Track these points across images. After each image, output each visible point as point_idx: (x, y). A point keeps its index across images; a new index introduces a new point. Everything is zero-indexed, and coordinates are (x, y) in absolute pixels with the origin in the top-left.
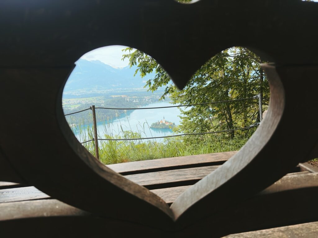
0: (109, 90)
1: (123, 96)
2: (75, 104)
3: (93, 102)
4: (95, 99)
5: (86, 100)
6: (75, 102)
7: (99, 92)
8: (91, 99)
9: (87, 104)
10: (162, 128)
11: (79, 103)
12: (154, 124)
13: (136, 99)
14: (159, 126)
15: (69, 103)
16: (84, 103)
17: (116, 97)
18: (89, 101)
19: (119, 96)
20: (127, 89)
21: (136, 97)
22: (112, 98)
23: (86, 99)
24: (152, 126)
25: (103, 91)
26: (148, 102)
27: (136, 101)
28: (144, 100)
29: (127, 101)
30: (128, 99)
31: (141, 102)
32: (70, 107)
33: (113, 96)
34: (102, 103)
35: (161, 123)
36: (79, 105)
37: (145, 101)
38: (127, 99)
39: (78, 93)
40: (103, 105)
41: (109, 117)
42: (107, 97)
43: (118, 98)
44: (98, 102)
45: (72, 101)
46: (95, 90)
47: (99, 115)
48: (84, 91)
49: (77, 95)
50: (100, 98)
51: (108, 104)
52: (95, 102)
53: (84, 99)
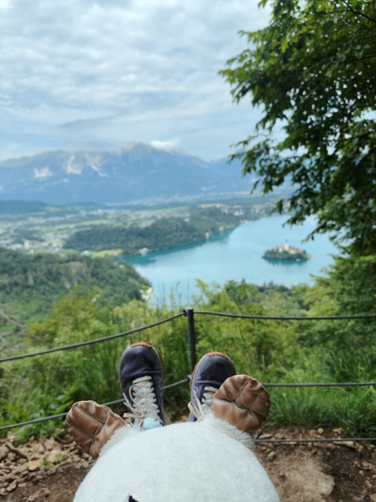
0: (196, 197)
1: (218, 206)
2: (147, 219)
3: (173, 215)
4: (176, 211)
7: (182, 200)
8: (169, 211)
10: (283, 259)
11: (153, 217)
12: (268, 252)
13: (238, 210)
14: (277, 256)
15: (139, 218)
16: (159, 217)
17: (207, 208)
18: (167, 215)
19: (211, 205)
21: (240, 206)
22: (201, 208)
23: (163, 211)
24: (265, 254)
26: (259, 214)
27: (238, 213)
28: (253, 211)
29: (224, 214)
30: (226, 211)
31: (247, 215)
32: (140, 224)
33: (203, 206)
34: (186, 217)
35: (281, 251)
36: (153, 221)
37: (254, 213)
38: (224, 210)
40: (187, 220)
41: (195, 239)
42: (193, 207)
43: (210, 208)
44: (180, 216)
45: (143, 214)
46: (177, 198)
47: (181, 236)
48: (160, 200)
49: (151, 205)
50: (182, 208)
51: (194, 218)
52: (176, 215)
53: (160, 211)
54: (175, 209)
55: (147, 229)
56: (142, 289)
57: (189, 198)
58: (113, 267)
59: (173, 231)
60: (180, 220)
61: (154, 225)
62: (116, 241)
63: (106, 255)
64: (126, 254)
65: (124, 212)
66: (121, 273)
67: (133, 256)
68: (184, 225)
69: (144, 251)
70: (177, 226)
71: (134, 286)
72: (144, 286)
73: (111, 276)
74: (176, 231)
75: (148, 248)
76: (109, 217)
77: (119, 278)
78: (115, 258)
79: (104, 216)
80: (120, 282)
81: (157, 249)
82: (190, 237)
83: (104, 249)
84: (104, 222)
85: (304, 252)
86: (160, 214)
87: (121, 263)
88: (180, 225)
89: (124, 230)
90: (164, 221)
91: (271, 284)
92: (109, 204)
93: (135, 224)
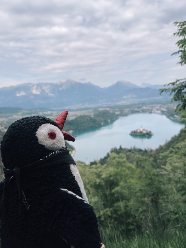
1: (107, 109)
2: (72, 116)
3: (85, 114)
7: (90, 106)
8: (83, 112)
10: (140, 135)
11: (76, 115)
12: (132, 132)
13: (117, 111)
14: (137, 134)
16: (79, 115)
20: (111, 103)
22: (99, 111)
26: (127, 113)
27: (117, 113)
30: (111, 112)
31: (122, 113)
32: (69, 118)
33: (100, 109)
35: (139, 131)
37: (125, 113)
40: (92, 116)
41: (96, 126)
42: (95, 109)
43: (103, 110)
44: (89, 114)
45: (71, 113)
46: (87, 105)
47: (89, 124)
48: (79, 106)
49: (74, 109)
50: (90, 111)
51: (96, 116)
52: (87, 114)
53: (79, 112)
54: (86, 111)
55: (72, 121)
57: (93, 106)
59: (85, 122)
60: (89, 116)
61: (76, 119)
68: (91, 119)
69: (71, 132)
70: (87, 119)
72: (71, 149)
74: (87, 122)
75: (73, 130)
76: (54, 115)
79: (51, 115)
81: (77, 131)
82: (94, 125)
86: (79, 113)
88: (89, 119)
90: (81, 117)
91: (134, 148)
92: (53, 109)
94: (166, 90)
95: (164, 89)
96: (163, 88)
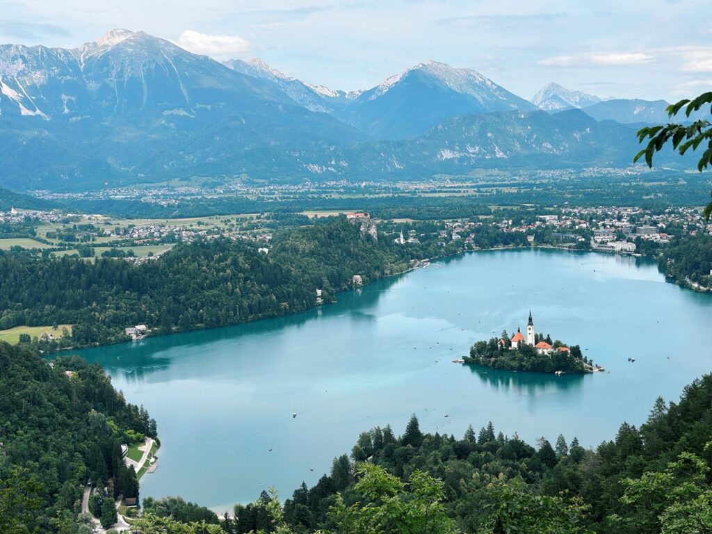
0: (293, 188)
1: (351, 215)
2: (151, 241)
3: (226, 235)
4: (234, 222)
5: (196, 227)
6: (151, 235)
7: (253, 194)
8: (217, 222)
9: (203, 245)
10: (521, 368)
11: (170, 238)
12: (480, 348)
13: (405, 229)
14: (505, 358)
15: (127, 237)
16: (187, 238)
17: (323, 220)
18: (209, 232)
19: (336, 214)
20: (372, 183)
21: (410, 221)
22: (305, 220)
23: (199, 223)
24: (472, 353)
25: (271, 193)
26: (459, 244)
27: (406, 239)
28: (444, 234)
29: (369, 238)
30: (373, 231)
31: (429, 245)
32: (131, 254)
33: (310, 215)
34: (263, 244)
35: (514, 345)
36: (168, 248)
37: (446, 240)
38: (369, 227)
39: (165, 197)
41: (285, 305)
42: (284, 214)
43: (330, 221)
44: (246, 237)
45: (142, 227)
46: (238, 187)
47: (246, 293)
48: (191, 190)
49: (164, 203)
50: (252, 217)
51: (285, 247)
52: (234, 236)
53: (191, 222)
54: (233, 219)
55: (149, 268)
56: (127, 441)
58: (43, 375)
59: (225, 280)
60: (246, 249)
62: (57, 301)
63: (25, 339)
64: (84, 338)
65: (86, 219)
66: (67, 391)
67: (106, 344)
68: (256, 262)
69: (135, 332)
70: (235, 265)
71: (102, 430)
72: (130, 433)
73: (35, 401)
74: (234, 277)
75: (150, 323)
76: (41, 231)
77: (60, 407)
78: (51, 348)
79: (27, 229)
80: (61, 417)
81: (175, 328)
82: (272, 297)
83: (19, 322)
84: (27, 244)
85: (576, 351)
86: (188, 229)
87: (68, 366)
88: (245, 263)
89: (82, 268)
90: (201, 248)
92: (41, 194)
93: (114, 253)
94: (679, 133)
95: (672, 127)
96: (663, 120)
